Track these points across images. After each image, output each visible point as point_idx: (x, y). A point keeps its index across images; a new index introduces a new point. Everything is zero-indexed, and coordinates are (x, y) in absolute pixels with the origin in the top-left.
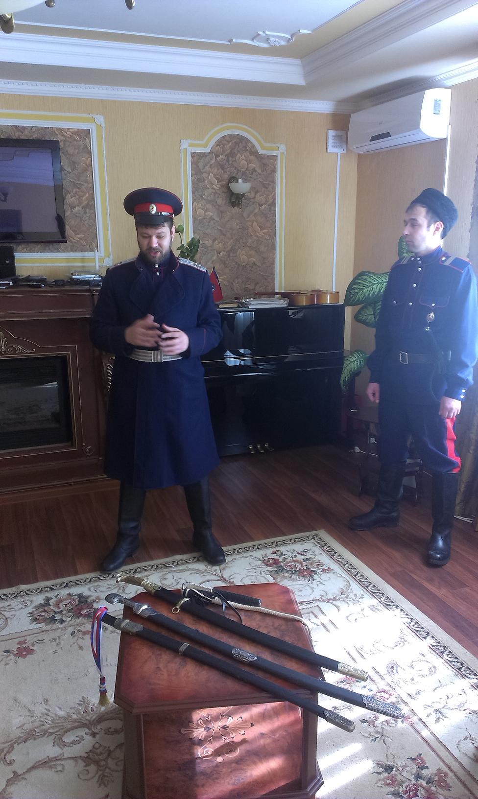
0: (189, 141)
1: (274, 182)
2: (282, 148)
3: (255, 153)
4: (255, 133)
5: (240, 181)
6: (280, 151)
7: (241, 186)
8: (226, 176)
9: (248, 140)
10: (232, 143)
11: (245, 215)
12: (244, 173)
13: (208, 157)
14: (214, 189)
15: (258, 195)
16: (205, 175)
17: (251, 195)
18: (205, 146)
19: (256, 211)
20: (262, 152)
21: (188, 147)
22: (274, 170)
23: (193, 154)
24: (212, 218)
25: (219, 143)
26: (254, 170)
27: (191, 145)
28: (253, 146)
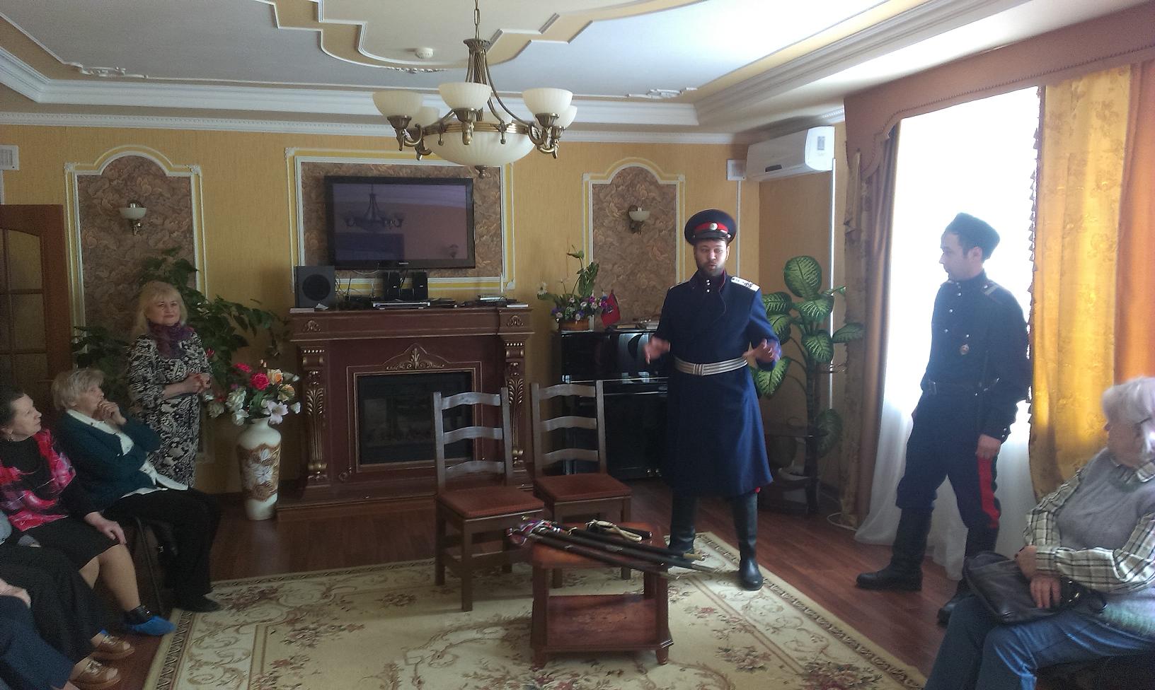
0: (591, 174)
1: (674, 209)
2: (682, 178)
3: (655, 183)
4: (655, 165)
5: (640, 209)
6: (680, 180)
7: (640, 214)
8: (626, 205)
9: (648, 172)
10: (633, 176)
11: (645, 241)
12: (644, 202)
13: (608, 189)
14: (614, 216)
15: (658, 221)
16: (605, 205)
17: (651, 222)
18: (607, 178)
19: (656, 236)
20: (661, 182)
21: (589, 180)
22: (674, 198)
23: (594, 186)
24: (612, 244)
25: (620, 175)
26: (654, 199)
27: (592, 178)
28: (653, 177)
